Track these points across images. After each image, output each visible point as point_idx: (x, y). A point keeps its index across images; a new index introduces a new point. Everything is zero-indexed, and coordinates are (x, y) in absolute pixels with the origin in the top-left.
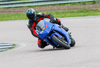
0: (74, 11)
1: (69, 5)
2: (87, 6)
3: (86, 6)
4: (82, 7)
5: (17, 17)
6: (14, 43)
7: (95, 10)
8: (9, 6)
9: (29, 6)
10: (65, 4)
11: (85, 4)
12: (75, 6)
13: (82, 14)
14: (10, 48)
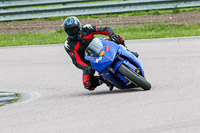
0: (137, 27)
1: (127, 15)
2: (161, 19)
3: (160, 17)
4: (153, 19)
5: (22, 39)
6: (17, 91)
7: (179, 26)
8: (8, 18)
9: (46, 18)
10: (118, 13)
11: (158, 14)
12: (139, 18)
13: (153, 33)
14: (9, 101)
